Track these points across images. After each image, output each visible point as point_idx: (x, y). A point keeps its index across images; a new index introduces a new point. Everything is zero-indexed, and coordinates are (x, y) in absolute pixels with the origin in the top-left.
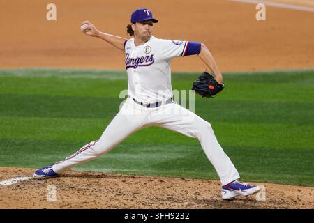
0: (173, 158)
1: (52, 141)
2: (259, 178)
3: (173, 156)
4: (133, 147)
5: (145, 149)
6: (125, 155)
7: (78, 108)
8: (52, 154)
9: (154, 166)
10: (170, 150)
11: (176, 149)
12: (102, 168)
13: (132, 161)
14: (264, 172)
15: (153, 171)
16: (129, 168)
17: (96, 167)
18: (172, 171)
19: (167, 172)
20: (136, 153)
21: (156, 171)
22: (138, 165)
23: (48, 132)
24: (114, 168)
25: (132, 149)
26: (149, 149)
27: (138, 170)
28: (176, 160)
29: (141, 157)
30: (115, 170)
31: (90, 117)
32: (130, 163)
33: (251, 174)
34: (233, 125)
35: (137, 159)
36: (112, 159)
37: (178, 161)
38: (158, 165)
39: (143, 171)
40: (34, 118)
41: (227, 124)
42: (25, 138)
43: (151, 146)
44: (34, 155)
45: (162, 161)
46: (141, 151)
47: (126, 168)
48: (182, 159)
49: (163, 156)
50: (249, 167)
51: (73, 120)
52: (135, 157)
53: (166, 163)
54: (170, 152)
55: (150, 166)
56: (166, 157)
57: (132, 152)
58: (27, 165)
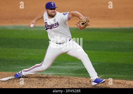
1: (25, 60)
2: (123, 78)
4: (63, 63)
5: (69, 64)
6: (60, 67)
8: (25, 66)
9: (73, 72)
10: (81, 64)
12: (49, 72)
13: (63, 69)
14: (124, 75)
15: (73, 74)
16: (61, 73)
18: (81, 74)
19: (79, 74)
20: (65, 66)
21: (74, 74)
22: (65, 71)
23: (23, 55)
24: (54, 72)
25: (63, 64)
26: (71, 64)
27: (66, 74)
29: (67, 67)
30: (54, 73)
32: (62, 70)
33: (119, 76)
34: (110, 52)
35: (65, 68)
36: (53, 68)
38: (75, 71)
39: (68, 74)
40: (16, 49)
41: (107, 52)
42: (13, 58)
43: (72, 62)
44: (17, 66)
45: (77, 69)
46: (67, 65)
47: (60, 73)
49: (77, 67)
50: (118, 73)
53: (79, 70)
54: (81, 65)
55: (71, 72)
56: (79, 67)
57: (63, 65)
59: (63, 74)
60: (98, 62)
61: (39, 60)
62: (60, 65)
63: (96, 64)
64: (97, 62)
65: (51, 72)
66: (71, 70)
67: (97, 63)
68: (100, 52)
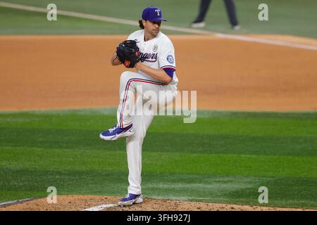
0: (242, 187)
3: (243, 186)
4: (206, 178)
5: (217, 180)
6: (200, 185)
7: (158, 143)
9: (225, 195)
10: (240, 180)
11: (245, 180)
12: (180, 196)
13: (206, 190)
15: (225, 199)
16: (203, 196)
17: (174, 195)
18: (241, 200)
19: (238, 200)
20: (210, 183)
21: (227, 199)
22: (211, 194)
24: (190, 196)
25: (206, 180)
26: (221, 179)
27: (211, 199)
28: (245, 189)
29: (214, 186)
31: (169, 151)
32: (205, 192)
33: (312, 202)
34: (297, 158)
35: (210, 188)
36: (188, 188)
37: (247, 190)
38: (230, 194)
39: (216, 199)
40: (118, 152)
41: (291, 157)
42: (111, 169)
43: (223, 177)
44: (119, 185)
46: (214, 181)
47: (201, 196)
48: (251, 189)
49: (234, 186)
50: (311, 196)
51: (154, 154)
52: (209, 186)
53: (237, 192)
54: (240, 182)
55: (222, 195)
56: (237, 186)
57: (206, 182)
58: (113, 193)
59: (208, 198)
60: (273, 177)
61: (160, 173)
62: (200, 182)
63: (269, 179)
64: (270, 177)
65: (183, 196)
66: (222, 191)
67: (271, 179)
68: (276, 157)
